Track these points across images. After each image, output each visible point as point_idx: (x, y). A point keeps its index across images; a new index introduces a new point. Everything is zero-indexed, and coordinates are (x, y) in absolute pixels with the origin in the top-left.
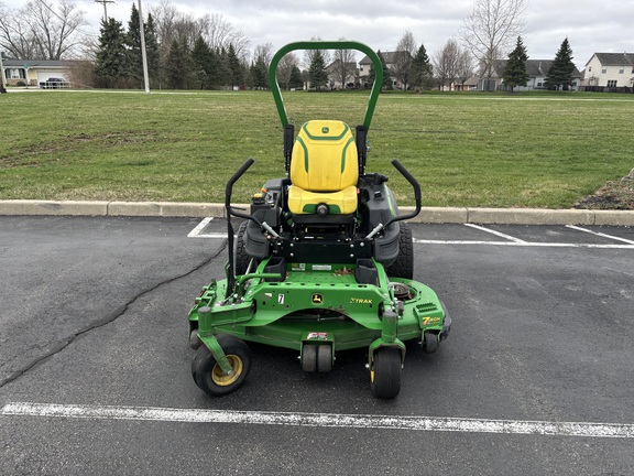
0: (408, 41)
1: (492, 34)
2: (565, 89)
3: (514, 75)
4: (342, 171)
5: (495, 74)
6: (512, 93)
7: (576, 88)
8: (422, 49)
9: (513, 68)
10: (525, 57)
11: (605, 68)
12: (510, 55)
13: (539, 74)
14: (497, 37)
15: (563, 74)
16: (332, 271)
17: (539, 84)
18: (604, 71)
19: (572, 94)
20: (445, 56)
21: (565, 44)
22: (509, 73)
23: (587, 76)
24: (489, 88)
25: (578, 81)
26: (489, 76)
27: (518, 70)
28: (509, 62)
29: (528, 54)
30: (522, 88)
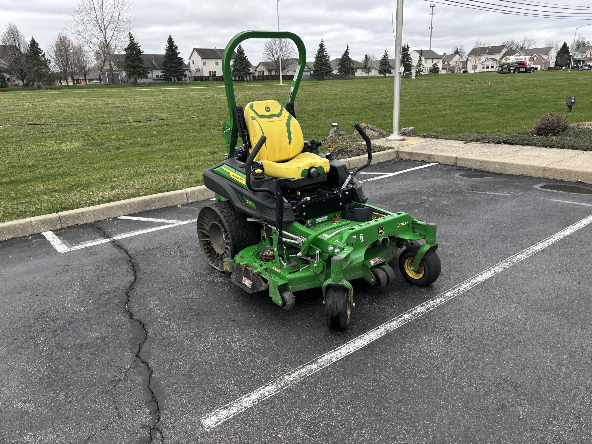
0: (13, 33)
1: (104, 29)
2: (179, 79)
3: (134, 68)
4: (290, 142)
5: (115, 68)
6: (136, 85)
7: (187, 79)
8: (33, 43)
9: (133, 62)
10: (139, 52)
11: (204, 61)
12: (126, 50)
13: (154, 67)
14: (109, 33)
15: (176, 67)
16: (330, 220)
17: (157, 76)
18: (205, 64)
19: (185, 84)
20: (60, 51)
21: (170, 40)
22: (129, 66)
23: (193, 68)
24: (114, 82)
25: (187, 73)
26: (111, 69)
27: (137, 63)
28: (127, 56)
29: (142, 49)
30: (144, 80)
